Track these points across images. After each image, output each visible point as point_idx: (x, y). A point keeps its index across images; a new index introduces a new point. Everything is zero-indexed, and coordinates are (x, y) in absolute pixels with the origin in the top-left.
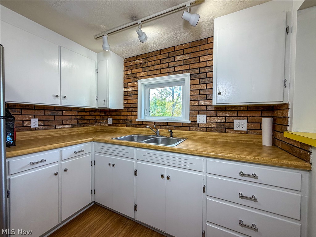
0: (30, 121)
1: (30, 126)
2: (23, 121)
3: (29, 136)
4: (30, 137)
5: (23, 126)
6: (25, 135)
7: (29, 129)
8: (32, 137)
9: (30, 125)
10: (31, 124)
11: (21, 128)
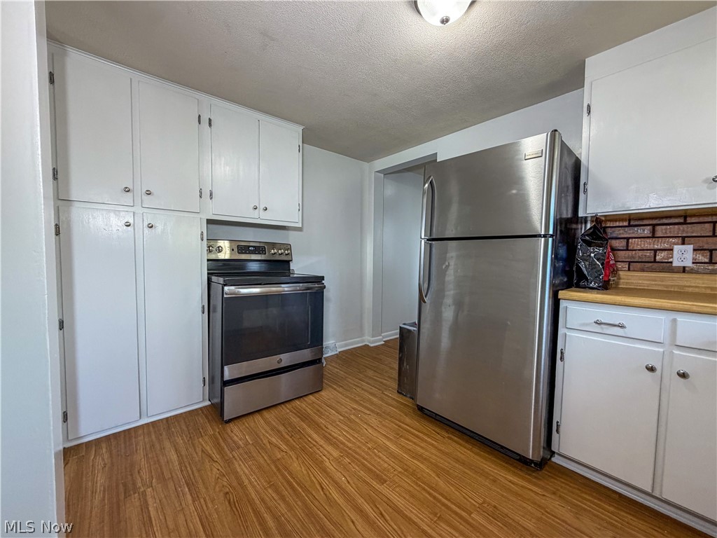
0: (672, 250)
1: (671, 262)
2: (655, 251)
3: (663, 283)
4: (667, 286)
5: (655, 261)
6: (656, 281)
7: (667, 267)
8: (672, 286)
9: (670, 260)
10: (672, 257)
11: (650, 264)
